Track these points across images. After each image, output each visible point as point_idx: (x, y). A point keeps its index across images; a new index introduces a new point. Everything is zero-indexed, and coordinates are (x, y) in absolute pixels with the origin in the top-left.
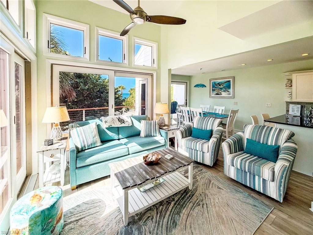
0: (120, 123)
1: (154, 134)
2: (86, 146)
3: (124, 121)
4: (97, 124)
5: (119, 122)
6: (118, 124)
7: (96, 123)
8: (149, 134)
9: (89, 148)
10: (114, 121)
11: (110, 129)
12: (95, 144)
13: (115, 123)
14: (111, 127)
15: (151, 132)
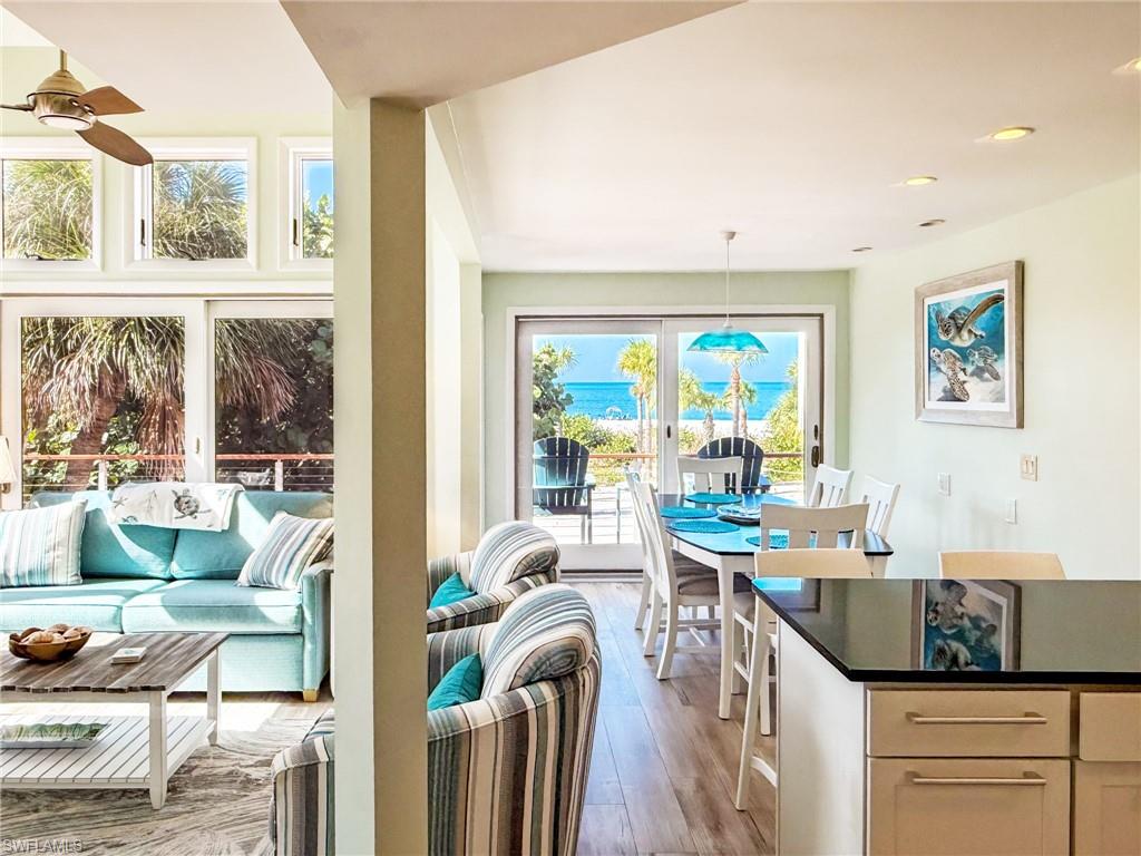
0: (176, 513)
1: (277, 578)
2: (11, 574)
3: (197, 507)
4: (88, 509)
5: (175, 511)
6: (167, 518)
7: (85, 504)
8: (262, 576)
9: (22, 583)
10: (154, 504)
11: (132, 530)
12: (44, 573)
13: (155, 512)
14: (133, 523)
15: (270, 569)
